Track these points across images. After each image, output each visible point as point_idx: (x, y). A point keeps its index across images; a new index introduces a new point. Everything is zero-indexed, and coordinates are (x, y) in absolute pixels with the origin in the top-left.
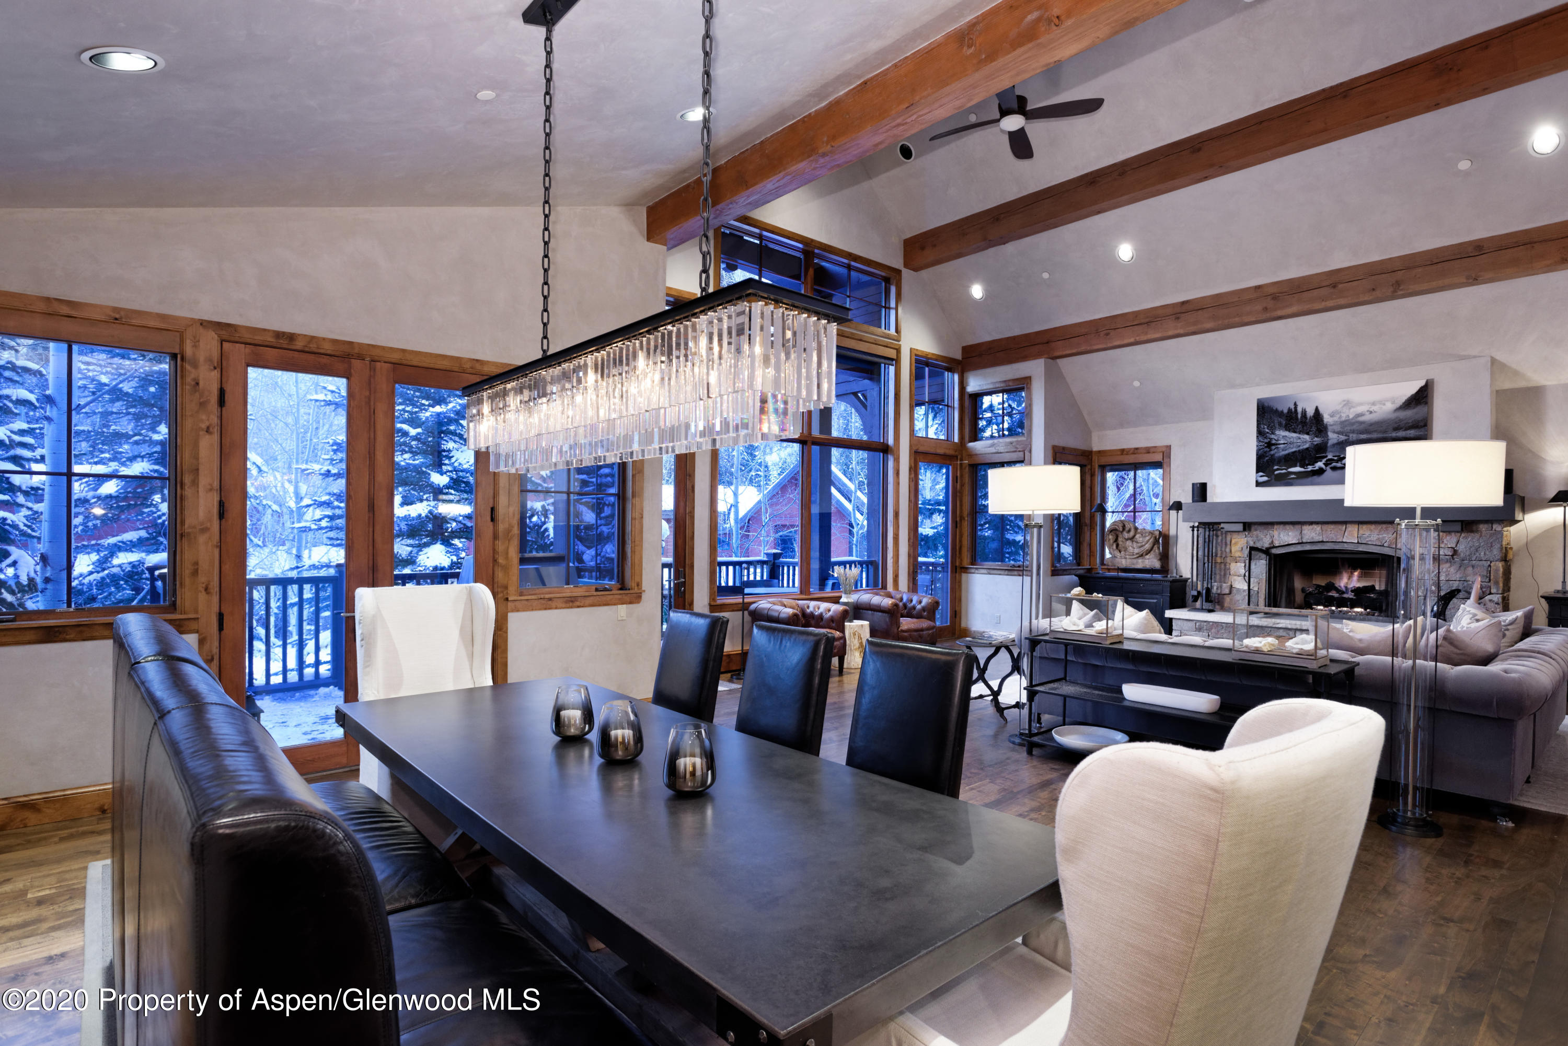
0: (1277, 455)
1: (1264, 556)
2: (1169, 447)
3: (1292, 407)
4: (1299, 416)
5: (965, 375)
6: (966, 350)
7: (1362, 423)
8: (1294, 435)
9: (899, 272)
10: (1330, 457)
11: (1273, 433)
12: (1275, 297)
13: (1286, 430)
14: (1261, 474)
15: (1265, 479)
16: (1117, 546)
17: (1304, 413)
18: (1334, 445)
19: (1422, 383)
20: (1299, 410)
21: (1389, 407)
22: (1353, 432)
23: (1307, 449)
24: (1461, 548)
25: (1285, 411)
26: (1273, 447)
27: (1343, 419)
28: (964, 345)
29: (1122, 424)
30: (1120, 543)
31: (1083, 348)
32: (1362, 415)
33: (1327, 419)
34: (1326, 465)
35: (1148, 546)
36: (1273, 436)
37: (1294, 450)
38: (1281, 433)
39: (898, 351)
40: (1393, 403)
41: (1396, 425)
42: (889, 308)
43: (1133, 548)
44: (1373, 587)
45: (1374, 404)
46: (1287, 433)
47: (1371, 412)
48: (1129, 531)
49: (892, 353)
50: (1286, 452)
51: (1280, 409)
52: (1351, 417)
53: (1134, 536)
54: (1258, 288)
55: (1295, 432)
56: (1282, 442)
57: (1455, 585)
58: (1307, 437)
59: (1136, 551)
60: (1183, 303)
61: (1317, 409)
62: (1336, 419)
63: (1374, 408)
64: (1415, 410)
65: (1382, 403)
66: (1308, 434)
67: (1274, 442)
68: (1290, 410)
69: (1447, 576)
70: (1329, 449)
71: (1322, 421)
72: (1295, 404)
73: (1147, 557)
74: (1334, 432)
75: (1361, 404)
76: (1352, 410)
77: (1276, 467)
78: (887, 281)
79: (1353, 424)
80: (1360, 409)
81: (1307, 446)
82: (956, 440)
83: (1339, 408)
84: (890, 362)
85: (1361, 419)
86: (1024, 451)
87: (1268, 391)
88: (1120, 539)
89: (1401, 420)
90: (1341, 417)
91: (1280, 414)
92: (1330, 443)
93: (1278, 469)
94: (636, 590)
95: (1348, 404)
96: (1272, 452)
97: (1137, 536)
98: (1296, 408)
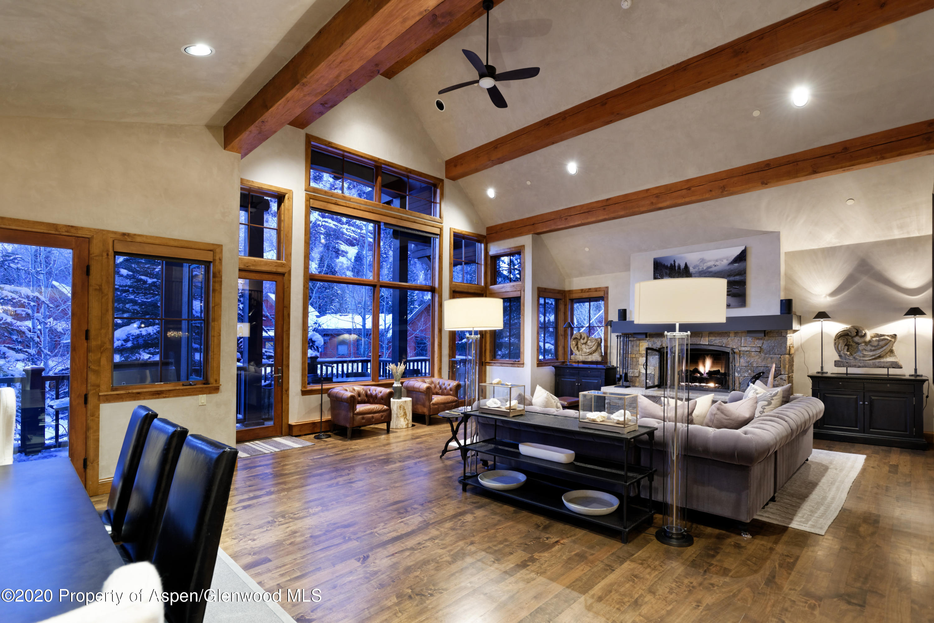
1: (657, 353)
2: (607, 288)
3: (673, 263)
4: (677, 268)
5: (488, 245)
6: (489, 229)
7: (711, 272)
9: (442, 181)
12: (657, 196)
16: (578, 348)
17: (679, 266)
19: (743, 248)
20: (677, 265)
21: (725, 262)
24: (765, 346)
25: (669, 265)
27: (700, 270)
28: (488, 226)
29: (581, 274)
30: (579, 346)
31: (553, 227)
32: (710, 267)
33: (692, 270)
35: (594, 348)
39: (441, 229)
40: (727, 260)
41: (729, 274)
42: (436, 203)
43: (586, 349)
44: (719, 371)
45: (717, 261)
47: (715, 266)
48: (584, 339)
49: (437, 231)
51: (666, 264)
52: (705, 268)
53: (587, 342)
54: (648, 190)
57: (761, 369)
59: (588, 351)
60: (608, 200)
61: (686, 264)
62: (696, 270)
63: (717, 263)
64: (740, 264)
65: (721, 260)
68: (671, 264)
69: (757, 364)
71: (689, 271)
72: (674, 261)
73: (594, 354)
75: (710, 261)
76: (705, 264)
78: (435, 186)
80: (710, 264)
82: (483, 284)
83: (698, 263)
84: (436, 236)
85: (710, 270)
86: (520, 291)
87: (659, 254)
88: (579, 344)
89: (731, 271)
90: (699, 269)
91: (666, 267)
94: (214, 385)
95: (703, 261)
97: (589, 342)
98: (675, 263)
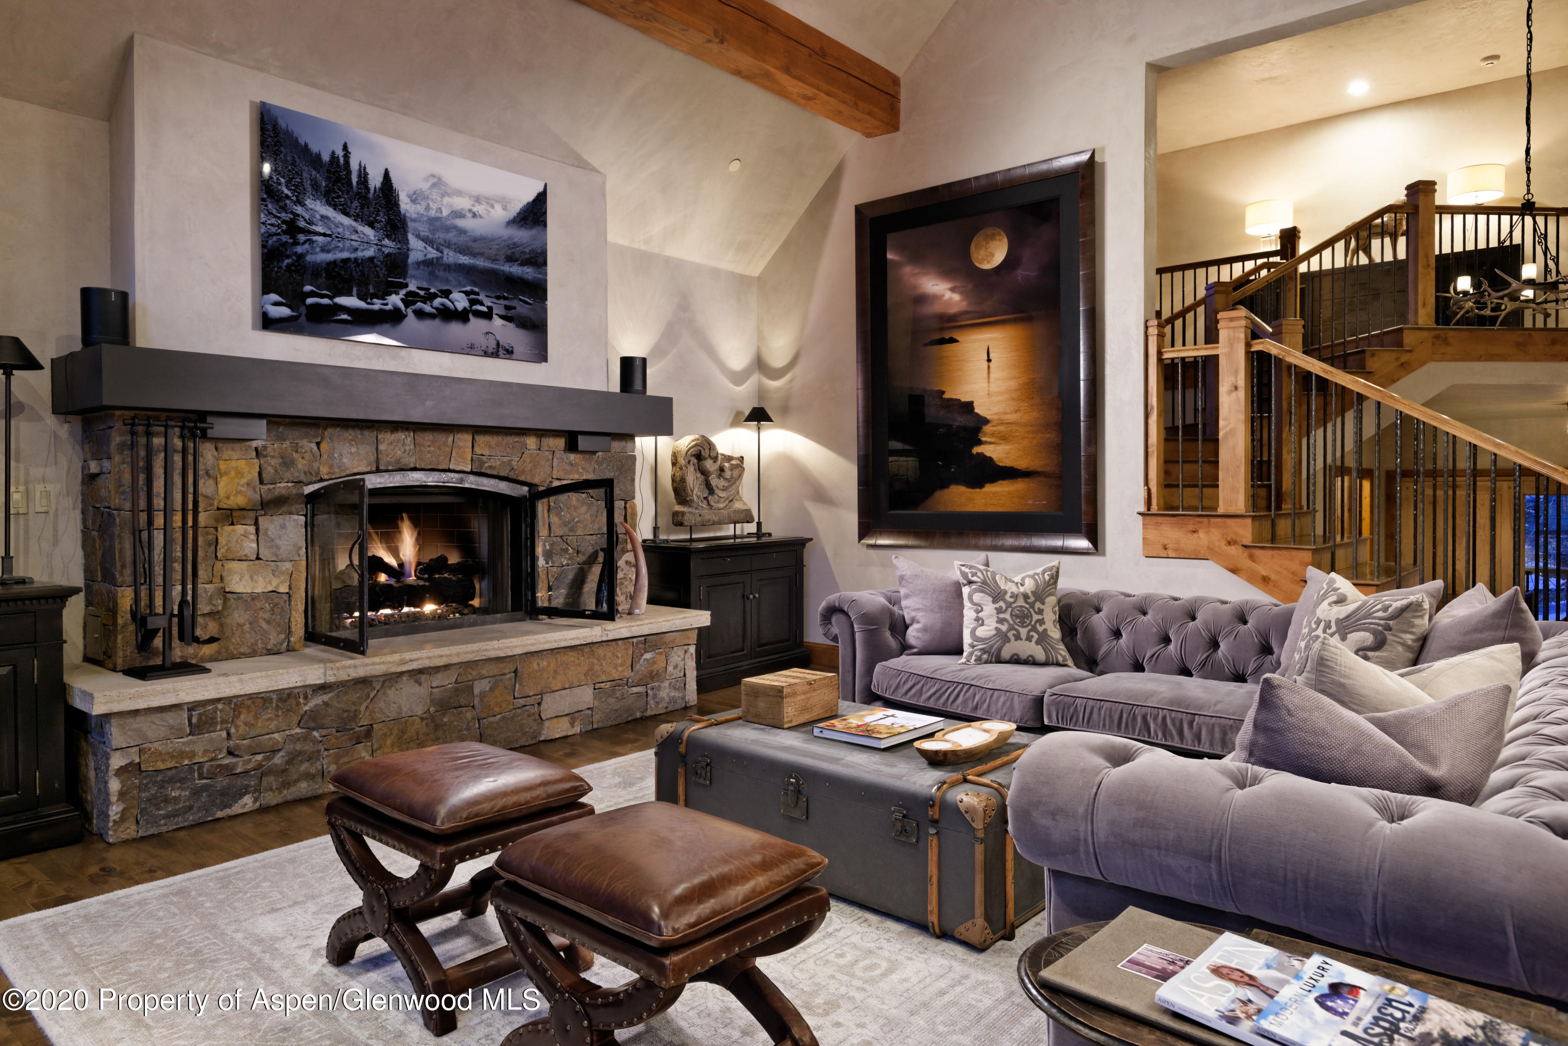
0: (309, 258)
3: (340, 153)
4: (355, 179)
7: (462, 232)
8: (346, 221)
10: (412, 287)
11: (300, 202)
13: (329, 203)
14: (274, 297)
15: (285, 311)
17: (363, 176)
18: (418, 264)
20: (354, 166)
21: (496, 213)
22: (449, 245)
23: (371, 259)
25: (326, 157)
26: (302, 237)
27: (432, 213)
32: (459, 214)
33: (405, 205)
34: (407, 302)
36: (299, 210)
37: (345, 255)
38: (319, 208)
40: (505, 208)
41: (509, 252)
44: (443, 559)
45: (478, 199)
46: (329, 212)
47: (474, 215)
50: (329, 257)
51: (314, 148)
52: (445, 213)
55: (347, 214)
56: (319, 229)
58: (369, 232)
61: (387, 174)
62: (420, 208)
63: (478, 208)
64: (533, 233)
65: (490, 201)
66: (371, 225)
67: (302, 224)
68: (335, 157)
70: (411, 272)
71: (398, 206)
72: (345, 147)
74: (418, 236)
75: (459, 193)
76: (446, 200)
77: (308, 288)
79: (448, 229)
80: (461, 203)
81: (370, 253)
83: (425, 186)
85: (461, 223)
89: (515, 245)
90: (428, 208)
91: (314, 160)
92: (414, 257)
93: (312, 294)
95: (439, 184)
96: (299, 249)
98: (347, 156)
